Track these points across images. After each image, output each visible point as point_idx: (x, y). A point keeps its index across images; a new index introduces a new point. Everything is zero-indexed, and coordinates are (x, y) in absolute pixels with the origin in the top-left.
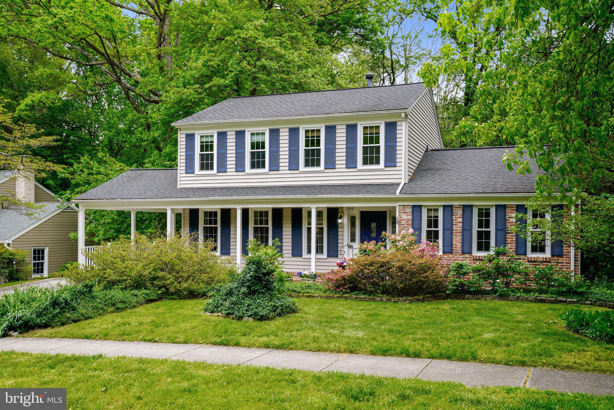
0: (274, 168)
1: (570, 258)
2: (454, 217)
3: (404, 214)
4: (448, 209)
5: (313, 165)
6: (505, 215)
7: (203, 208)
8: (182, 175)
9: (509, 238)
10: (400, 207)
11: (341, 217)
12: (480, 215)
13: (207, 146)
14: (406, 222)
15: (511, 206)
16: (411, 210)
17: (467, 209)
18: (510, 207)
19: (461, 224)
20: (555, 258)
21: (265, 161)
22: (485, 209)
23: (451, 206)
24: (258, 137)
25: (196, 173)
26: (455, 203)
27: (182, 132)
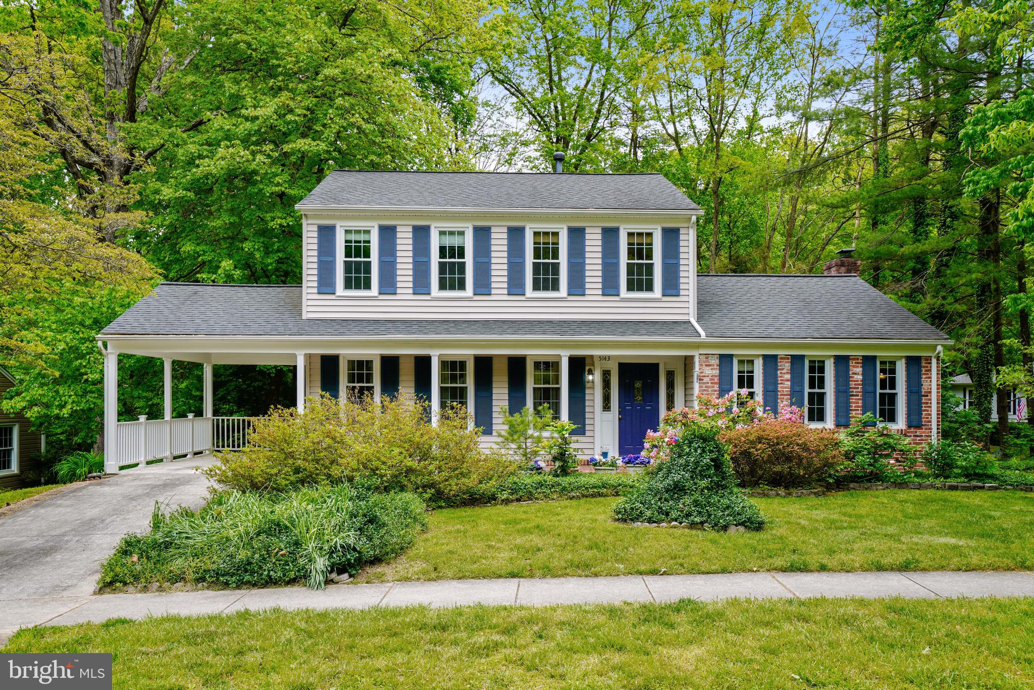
0: (483, 290)
1: (931, 429)
2: (779, 372)
3: (708, 368)
4: (770, 361)
5: (546, 288)
6: (848, 370)
7: (347, 353)
8: (310, 297)
9: (854, 403)
10: (702, 357)
11: (591, 372)
12: (812, 370)
13: (358, 249)
14: (711, 380)
15: (856, 358)
16: (717, 361)
17: (797, 360)
18: (854, 359)
19: (789, 383)
20: (912, 430)
21: (464, 278)
22: (819, 361)
23: (775, 357)
24: (452, 237)
25: (338, 294)
26: (780, 352)
27: (310, 222)
